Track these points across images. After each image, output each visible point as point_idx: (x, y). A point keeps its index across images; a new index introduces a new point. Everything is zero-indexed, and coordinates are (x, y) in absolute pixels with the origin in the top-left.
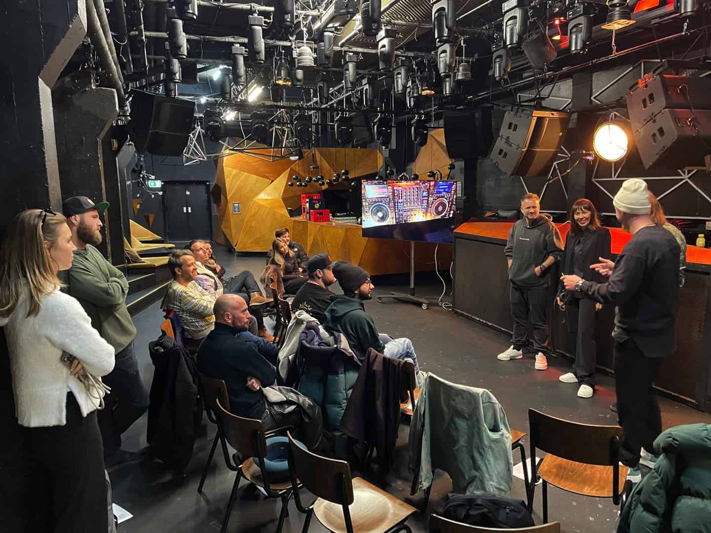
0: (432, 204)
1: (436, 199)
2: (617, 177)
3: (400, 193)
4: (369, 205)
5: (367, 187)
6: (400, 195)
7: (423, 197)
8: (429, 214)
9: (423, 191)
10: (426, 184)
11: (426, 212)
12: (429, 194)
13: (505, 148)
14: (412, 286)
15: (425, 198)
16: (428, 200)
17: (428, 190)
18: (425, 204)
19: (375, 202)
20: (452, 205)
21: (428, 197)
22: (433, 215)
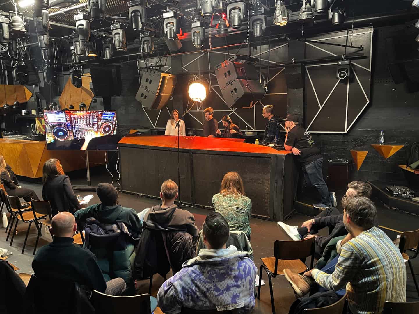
0: (101, 127)
1: (103, 123)
2: (200, 110)
3: (76, 119)
4: (51, 127)
5: (48, 115)
6: (76, 121)
7: (94, 122)
8: (99, 133)
9: (94, 118)
10: (96, 113)
11: (97, 132)
12: (98, 120)
13: (145, 93)
14: (89, 180)
15: (95, 122)
16: (98, 124)
17: (97, 117)
18: (96, 126)
19: (56, 125)
20: (115, 126)
21: (98, 121)
22: (102, 134)
